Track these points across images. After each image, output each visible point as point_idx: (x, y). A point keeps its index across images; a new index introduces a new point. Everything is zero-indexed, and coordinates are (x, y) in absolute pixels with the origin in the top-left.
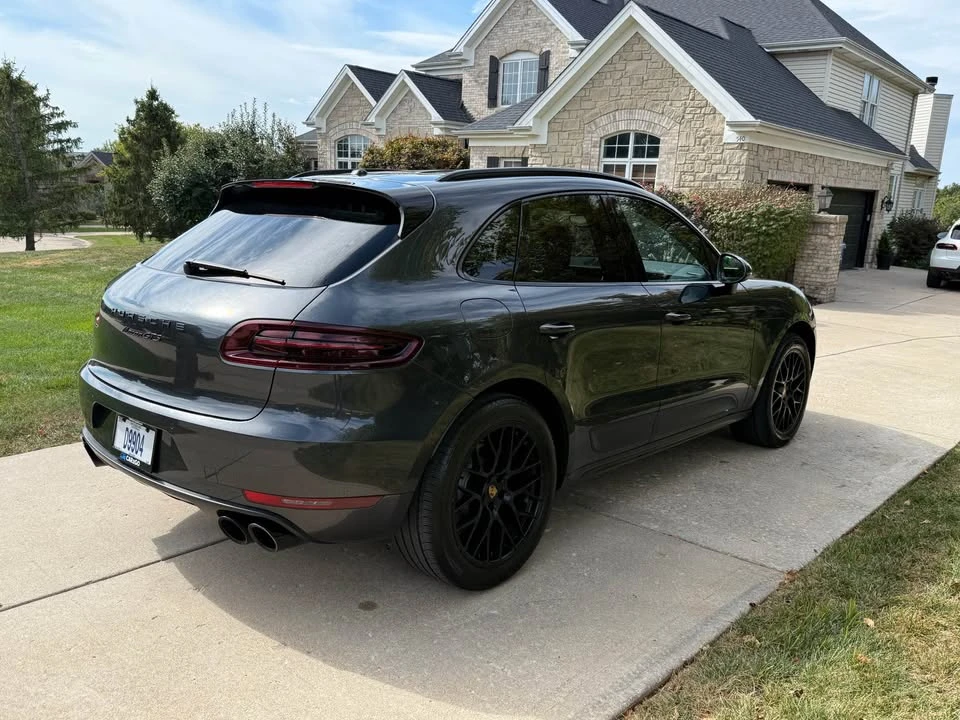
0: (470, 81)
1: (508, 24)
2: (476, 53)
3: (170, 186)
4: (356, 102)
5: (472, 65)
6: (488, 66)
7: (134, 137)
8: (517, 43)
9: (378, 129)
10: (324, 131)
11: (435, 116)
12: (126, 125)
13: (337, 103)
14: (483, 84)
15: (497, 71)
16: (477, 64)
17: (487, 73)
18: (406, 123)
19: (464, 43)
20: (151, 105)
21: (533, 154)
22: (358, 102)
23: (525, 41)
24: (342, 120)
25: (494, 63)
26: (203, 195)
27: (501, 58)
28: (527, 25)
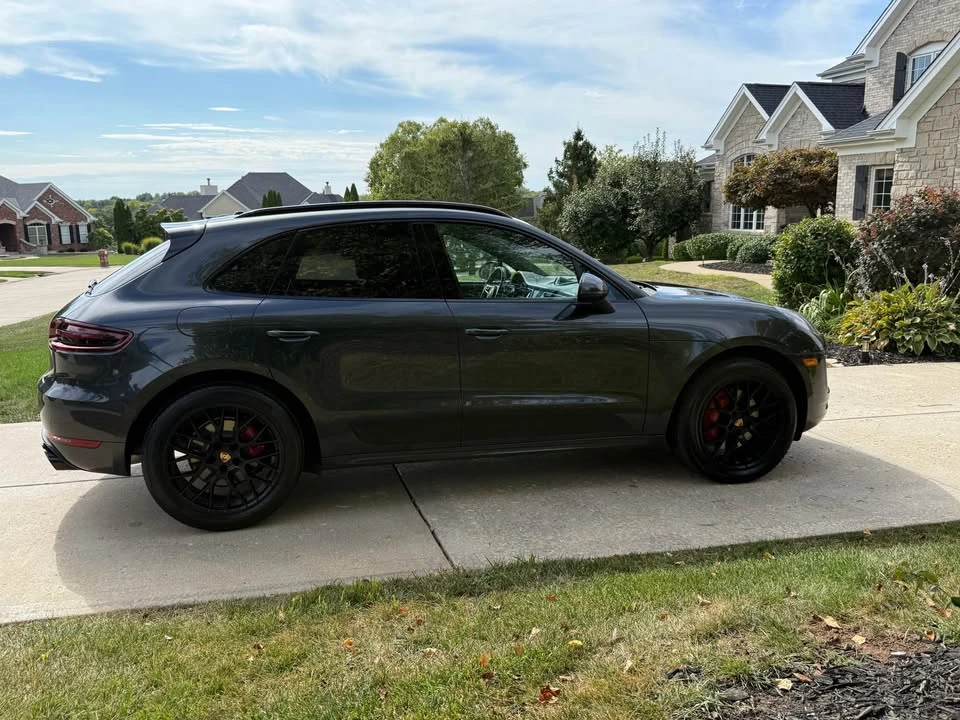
0: (874, 84)
1: (918, 14)
2: (881, 52)
3: (575, 217)
4: (752, 120)
5: (877, 65)
6: (895, 64)
7: (561, 175)
8: (929, 33)
9: (770, 146)
10: (721, 153)
11: (827, 126)
12: (554, 165)
13: (735, 124)
14: (888, 84)
15: (905, 68)
16: (882, 64)
17: (893, 72)
18: (798, 136)
19: (867, 43)
20: (576, 145)
21: (900, 159)
22: (755, 121)
23: (938, 31)
24: (740, 140)
25: (902, 60)
26: (602, 223)
27: (910, 54)
28: (940, 13)
